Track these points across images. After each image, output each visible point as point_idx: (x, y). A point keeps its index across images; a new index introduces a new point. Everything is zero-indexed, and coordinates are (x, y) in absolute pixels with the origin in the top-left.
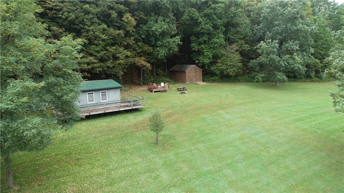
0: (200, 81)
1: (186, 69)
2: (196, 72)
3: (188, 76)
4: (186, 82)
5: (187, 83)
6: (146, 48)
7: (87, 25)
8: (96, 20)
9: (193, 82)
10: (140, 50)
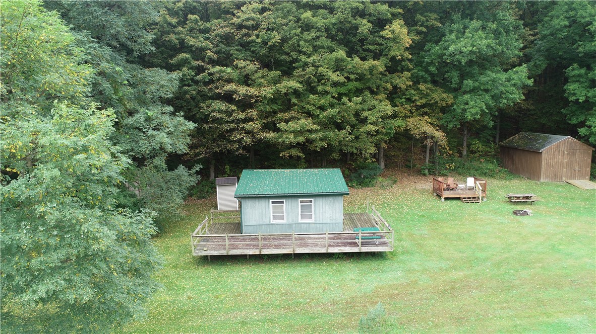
0: (581, 177)
1: (543, 146)
2: (572, 152)
3: (547, 164)
4: (538, 178)
5: (542, 180)
6: (439, 96)
7: (305, 54)
8: (324, 41)
9: (561, 178)
10: (424, 101)
